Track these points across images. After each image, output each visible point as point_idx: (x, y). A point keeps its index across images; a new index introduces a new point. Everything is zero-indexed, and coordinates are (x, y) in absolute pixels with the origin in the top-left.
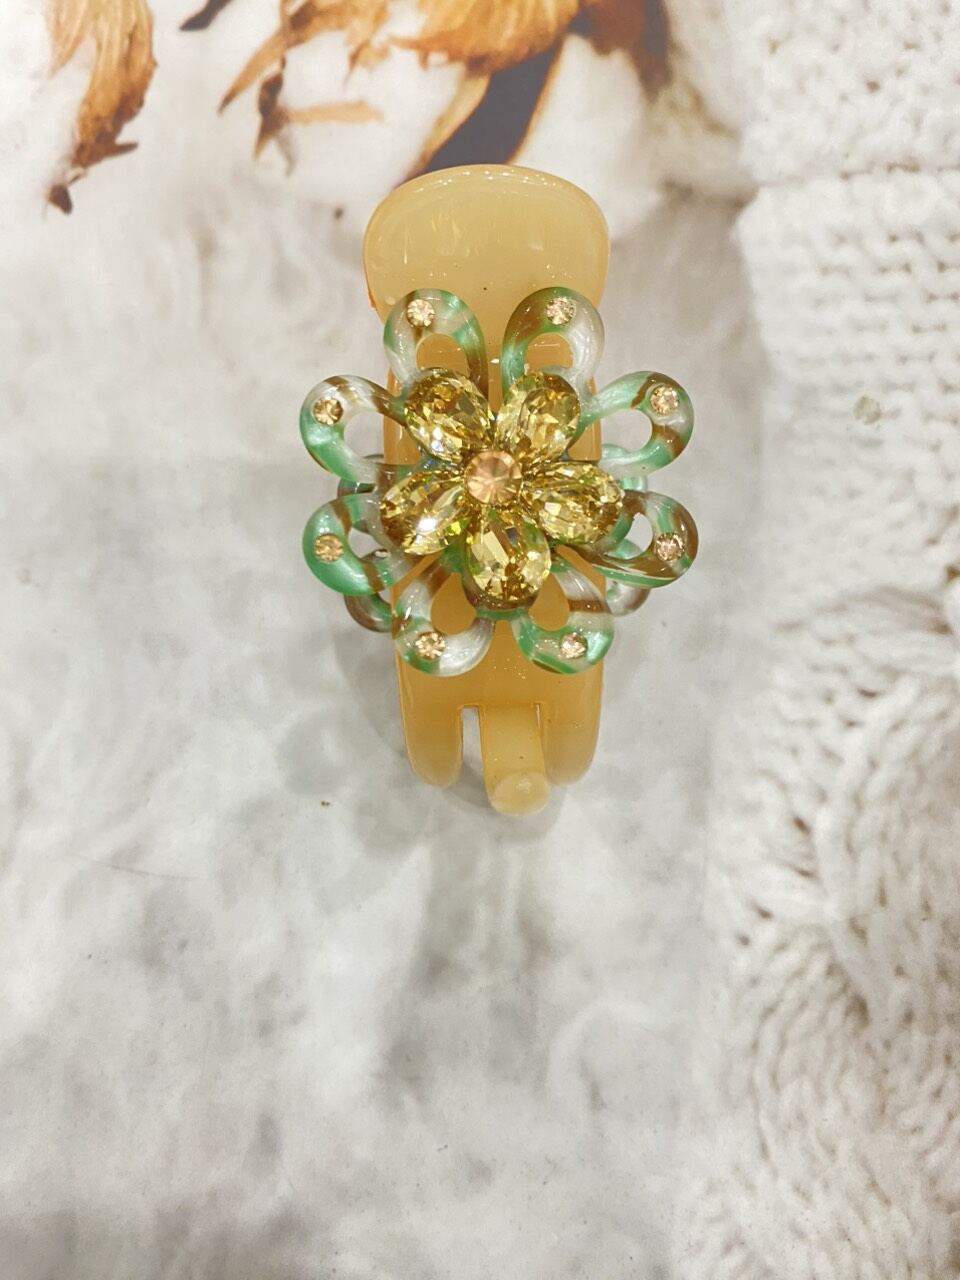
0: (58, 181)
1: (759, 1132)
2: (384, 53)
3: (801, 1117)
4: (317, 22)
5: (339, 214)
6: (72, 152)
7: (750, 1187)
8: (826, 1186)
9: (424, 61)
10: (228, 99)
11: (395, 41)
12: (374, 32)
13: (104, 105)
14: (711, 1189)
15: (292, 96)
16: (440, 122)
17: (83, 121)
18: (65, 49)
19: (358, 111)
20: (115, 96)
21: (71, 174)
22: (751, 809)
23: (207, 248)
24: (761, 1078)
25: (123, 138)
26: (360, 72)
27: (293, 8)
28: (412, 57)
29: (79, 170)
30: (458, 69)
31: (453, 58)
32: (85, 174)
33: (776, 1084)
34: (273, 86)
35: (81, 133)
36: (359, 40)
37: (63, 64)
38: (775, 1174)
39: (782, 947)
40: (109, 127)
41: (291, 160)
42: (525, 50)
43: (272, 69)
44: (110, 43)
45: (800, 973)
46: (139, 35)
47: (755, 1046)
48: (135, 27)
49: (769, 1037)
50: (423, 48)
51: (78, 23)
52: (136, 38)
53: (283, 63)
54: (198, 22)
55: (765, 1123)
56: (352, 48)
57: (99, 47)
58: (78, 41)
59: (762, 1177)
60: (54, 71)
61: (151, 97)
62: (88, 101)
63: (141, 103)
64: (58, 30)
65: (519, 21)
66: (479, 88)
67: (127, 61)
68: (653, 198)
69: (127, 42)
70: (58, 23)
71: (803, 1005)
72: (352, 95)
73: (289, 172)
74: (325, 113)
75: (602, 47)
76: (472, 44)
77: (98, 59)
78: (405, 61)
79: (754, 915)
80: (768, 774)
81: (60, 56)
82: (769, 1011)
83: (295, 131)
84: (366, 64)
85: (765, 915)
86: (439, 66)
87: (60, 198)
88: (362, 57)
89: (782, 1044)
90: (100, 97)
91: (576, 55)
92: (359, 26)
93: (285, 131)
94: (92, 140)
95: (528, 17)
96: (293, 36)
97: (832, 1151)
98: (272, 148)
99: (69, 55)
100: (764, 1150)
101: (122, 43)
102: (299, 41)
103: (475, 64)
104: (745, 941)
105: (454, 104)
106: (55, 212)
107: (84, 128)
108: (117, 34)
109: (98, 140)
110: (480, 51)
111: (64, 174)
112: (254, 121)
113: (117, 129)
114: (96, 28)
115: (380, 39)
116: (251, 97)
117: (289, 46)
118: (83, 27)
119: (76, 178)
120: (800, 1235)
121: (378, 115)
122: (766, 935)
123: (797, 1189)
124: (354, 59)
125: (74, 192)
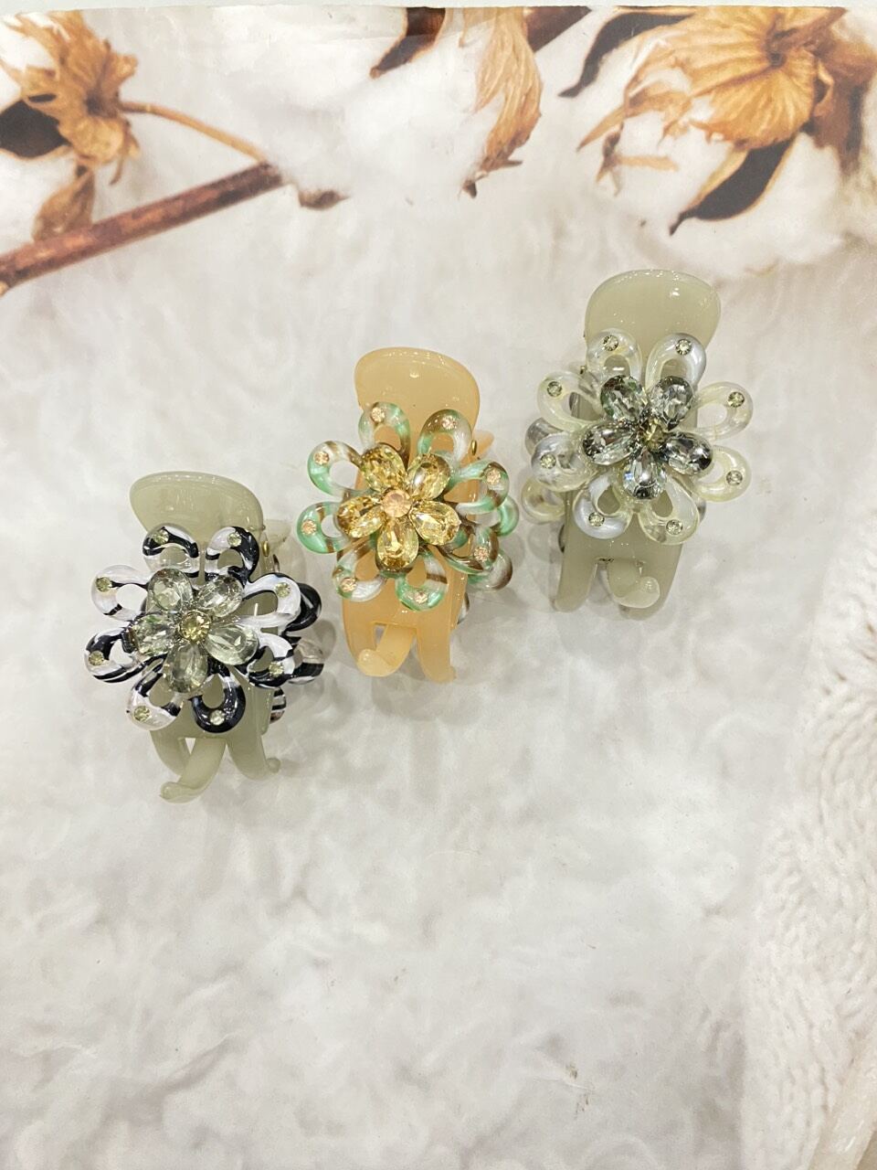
0: (470, 178)
1: (819, 807)
2: (685, 129)
3: (846, 803)
4: (646, 104)
5: (643, 223)
6: (481, 161)
7: (810, 839)
8: (856, 846)
9: (708, 138)
10: (583, 144)
11: (692, 122)
12: (681, 115)
13: (505, 136)
14: (786, 836)
15: (623, 148)
16: (713, 177)
17: (490, 143)
18: (484, 98)
19: (664, 162)
20: (512, 130)
21: (478, 174)
22: (842, 616)
23: (560, 233)
24: (825, 775)
25: (512, 157)
26: (668, 138)
27: (633, 93)
28: (702, 134)
29: (485, 173)
30: (729, 145)
31: (727, 138)
32: (487, 176)
33: (834, 782)
34: (614, 140)
35: (488, 151)
36: (671, 119)
37: (483, 107)
38: (825, 834)
39: (849, 699)
40: (506, 150)
41: (619, 187)
42: (771, 140)
43: (614, 129)
44: (513, 97)
45: (858, 717)
46: (532, 96)
47: (825, 755)
48: (531, 89)
49: (834, 750)
50: (709, 129)
51: (495, 82)
52: (530, 97)
53: (622, 127)
54: (571, 93)
55: (823, 803)
56: (666, 123)
57: (506, 99)
58: (494, 93)
59: (817, 834)
60: (476, 109)
61: (534, 134)
62: (495, 131)
63: (528, 138)
64: (482, 85)
65: (771, 120)
66: (740, 158)
67: (522, 110)
68: (837, 241)
69: (524, 98)
70: (483, 80)
71: (857, 737)
72: (662, 153)
73: (616, 194)
74: (644, 161)
75: (819, 144)
76: (739, 132)
77: (505, 107)
78: (697, 135)
79: (835, 678)
80: (856, 597)
81: (482, 101)
82: (836, 736)
83: (624, 169)
84: (673, 134)
85: (842, 679)
86: (717, 141)
87: (471, 188)
88: (671, 130)
89: (842, 757)
90: (503, 130)
91: (803, 145)
92: (672, 111)
93: (617, 168)
94: (494, 155)
95: (776, 119)
96: (631, 111)
97: (862, 827)
98: (608, 178)
99: (488, 101)
100: (821, 818)
101: (521, 97)
102: (633, 115)
103: (740, 144)
104: (828, 692)
105: (724, 165)
106: (466, 196)
107: (490, 146)
108: (518, 92)
109: (498, 155)
110: (744, 137)
111: (474, 173)
112: (600, 159)
113: (511, 151)
114: (506, 86)
115: (684, 120)
116: (598, 145)
117: (627, 117)
118: (498, 85)
119: (481, 177)
120: (836, 872)
121: (676, 167)
122: (841, 690)
123: (837, 845)
124: (666, 130)
125: (478, 185)
